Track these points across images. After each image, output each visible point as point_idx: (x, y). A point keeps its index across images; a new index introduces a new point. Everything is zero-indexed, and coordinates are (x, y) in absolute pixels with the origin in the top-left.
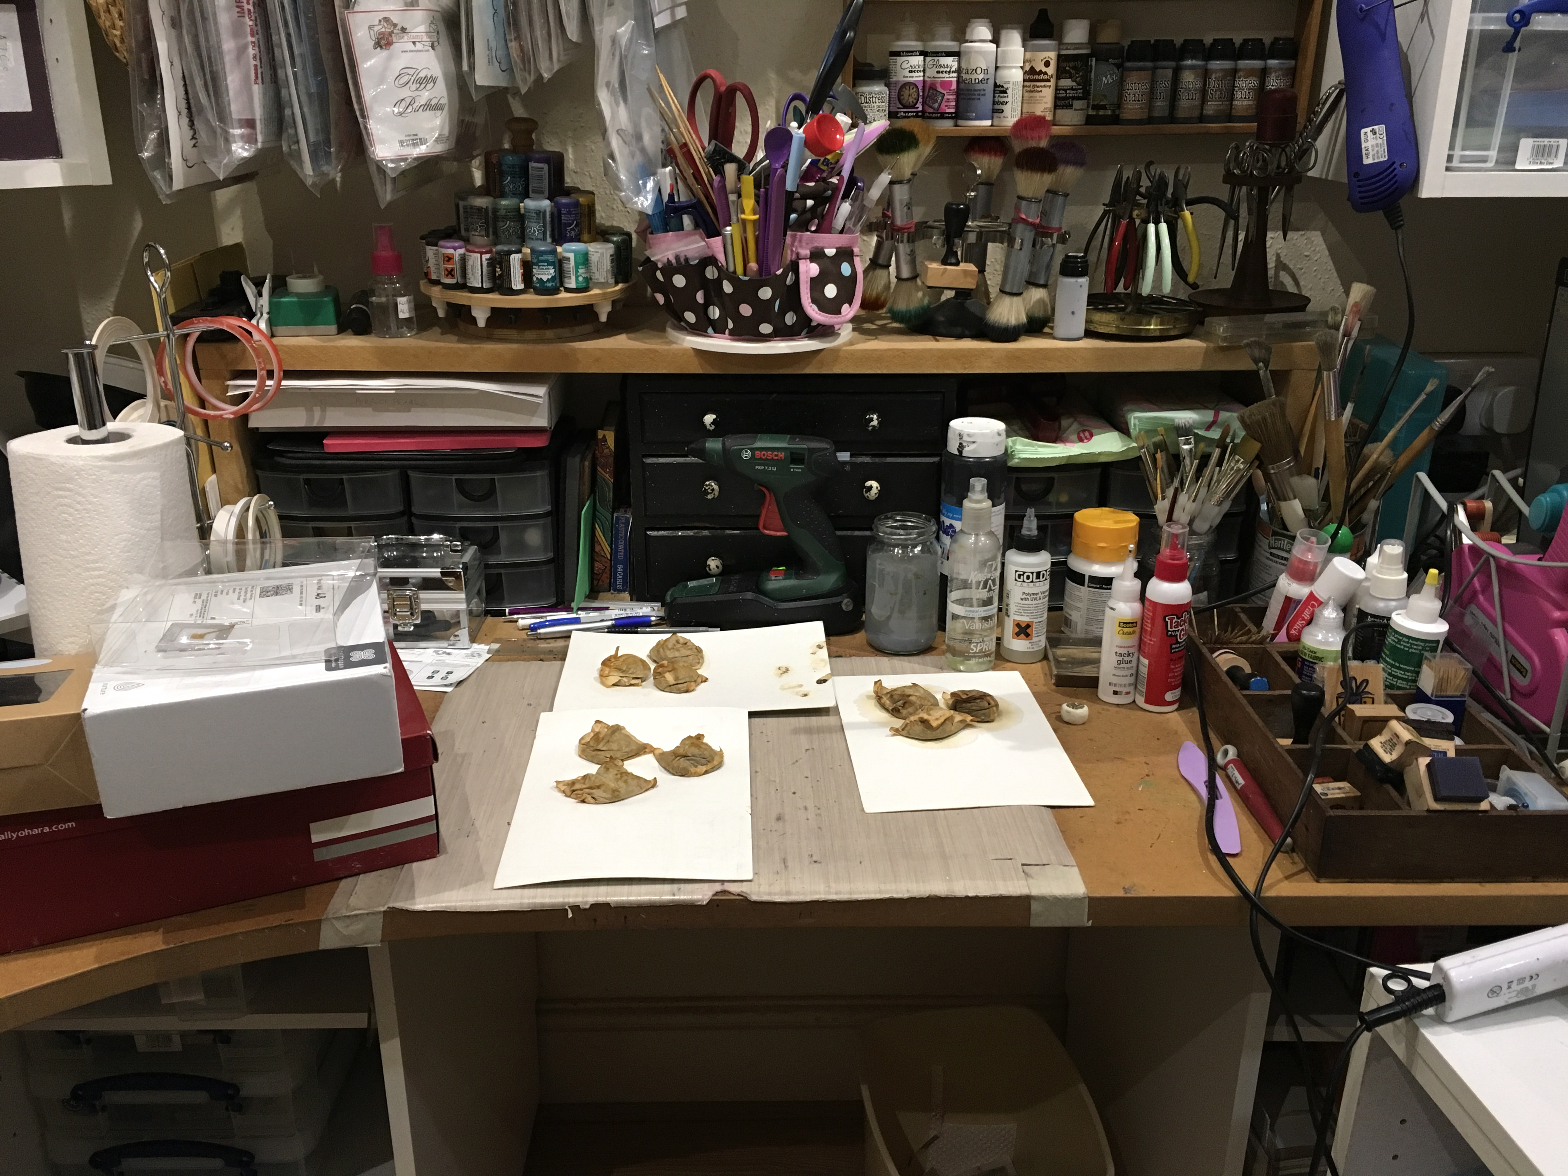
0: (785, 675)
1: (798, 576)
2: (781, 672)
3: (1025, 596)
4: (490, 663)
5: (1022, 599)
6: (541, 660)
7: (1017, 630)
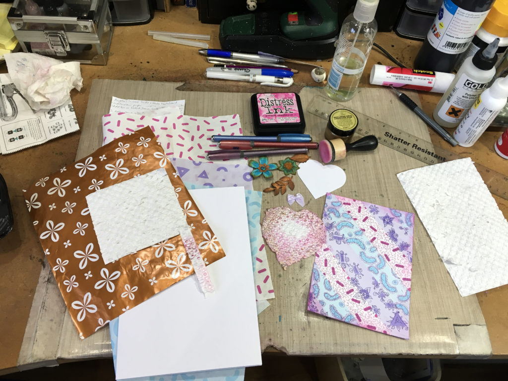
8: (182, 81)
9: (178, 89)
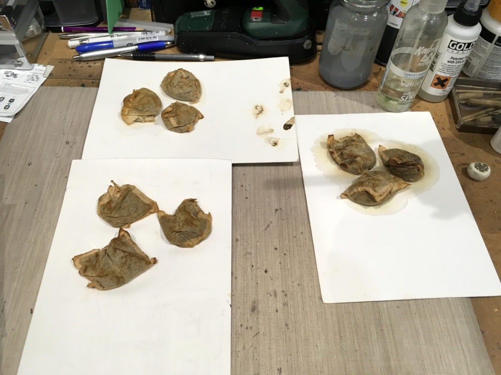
0: (260, 116)
1: (272, 19)
2: (257, 112)
3: (452, 60)
4: (44, 87)
5: (449, 62)
6: (83, 86)
7: (437, 81)
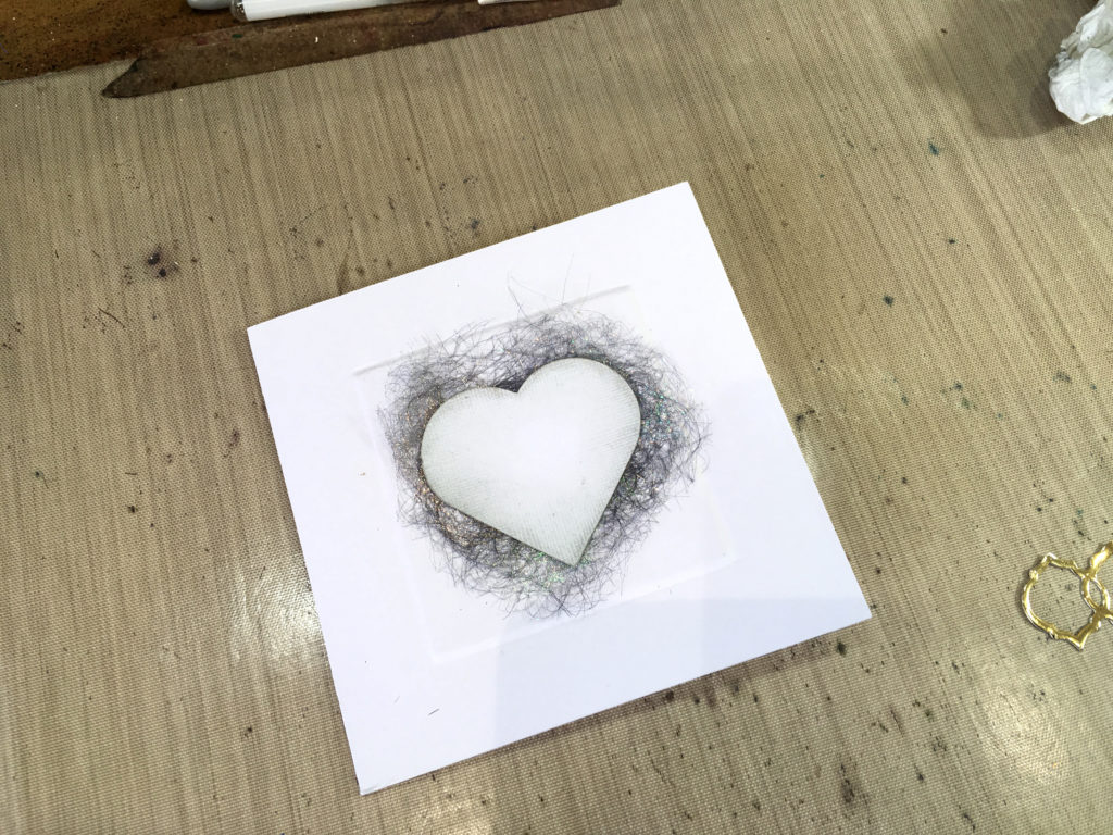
8: (121, 55)
9: (112, 91)
